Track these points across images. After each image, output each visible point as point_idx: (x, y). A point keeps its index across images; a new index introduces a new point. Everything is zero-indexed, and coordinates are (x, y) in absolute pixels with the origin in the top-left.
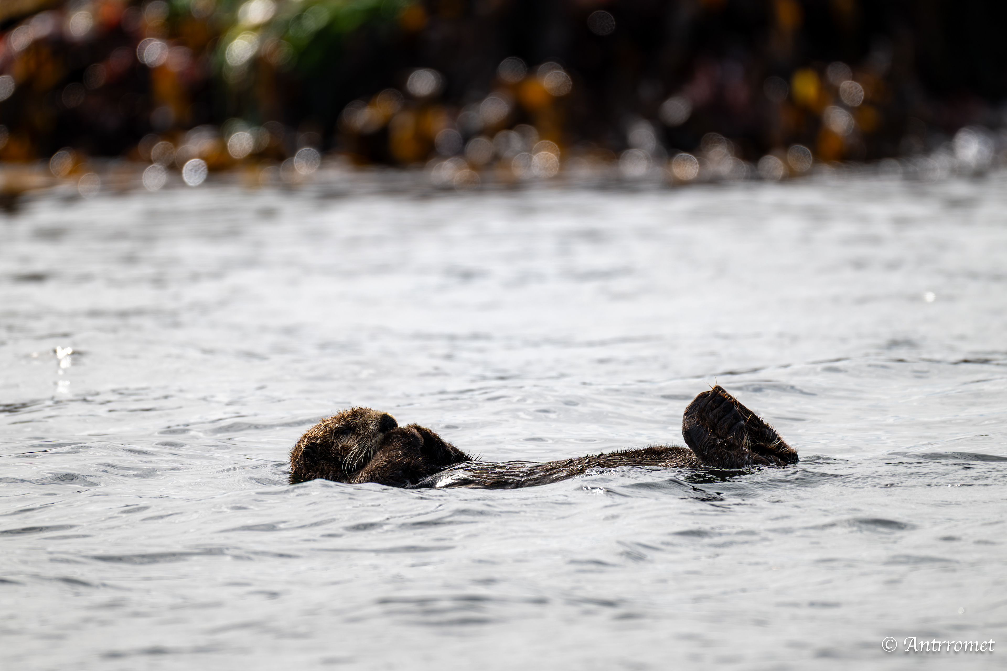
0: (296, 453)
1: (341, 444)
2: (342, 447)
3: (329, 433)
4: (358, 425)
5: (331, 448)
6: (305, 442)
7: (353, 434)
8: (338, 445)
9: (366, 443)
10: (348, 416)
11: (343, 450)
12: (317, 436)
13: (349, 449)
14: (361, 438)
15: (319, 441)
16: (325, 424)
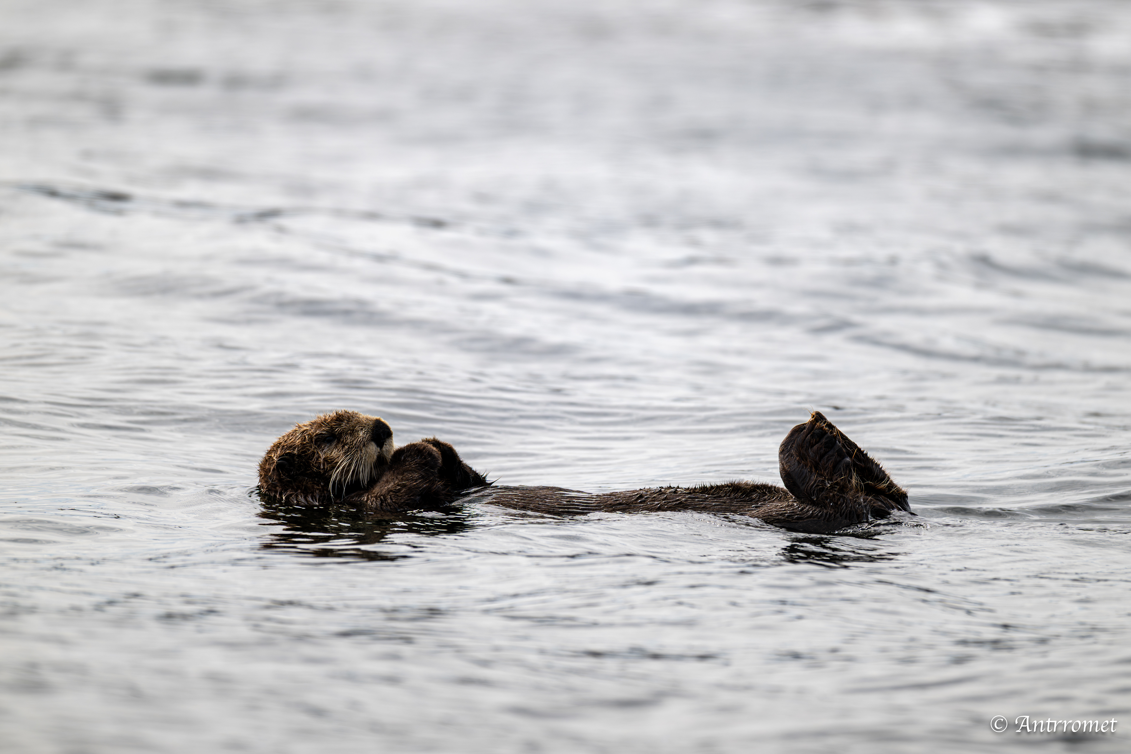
0: (267, 467)
1: (324, 455)
2: (325, 460)
3: (308, 441)
4: (344, 432)
5: (312, 459)
6: (279, 452)
7: (338, 443)
8: (319, 457)
9: (355, 454)
10: (332, 420)
11: (326, 463)
12: (294, 445)
13: (334, 461)
14: (349, 448)
15: (296, 452)
16: (302, 430)
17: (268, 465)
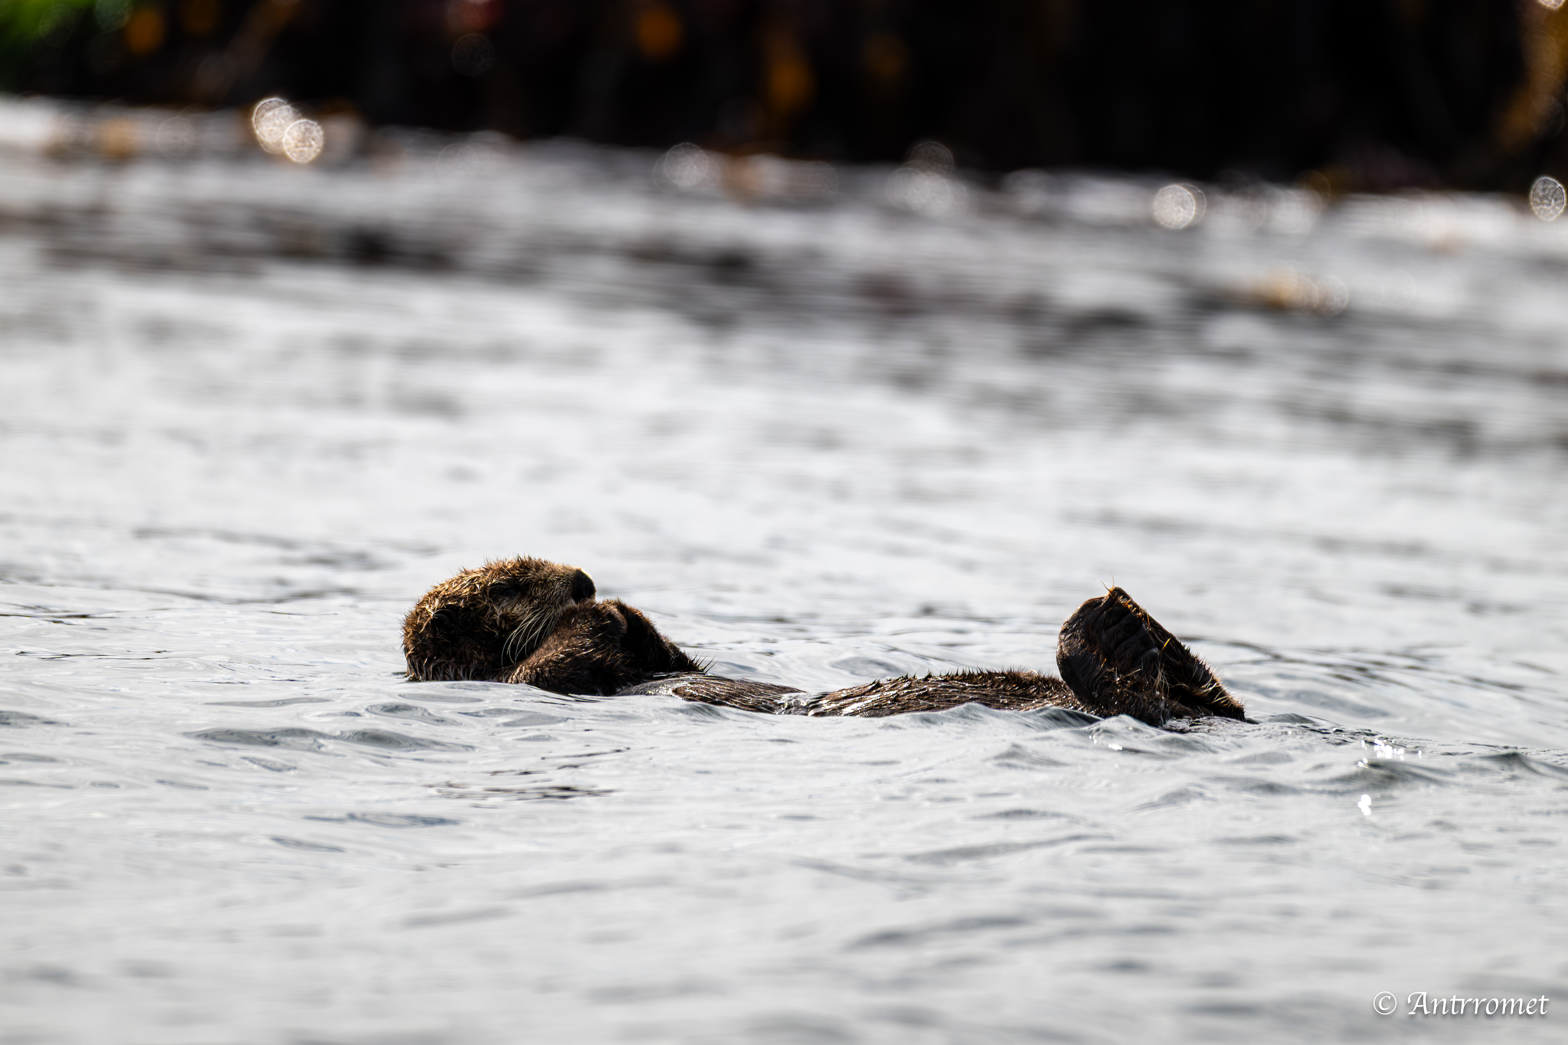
0: (417, 621)
1: (501, 611)
2: (503, 617)
3: (479, 592)
4: (532, 583)
5: (483, 616)
6: (436, 604)
7: (523, 596)
8: (494, 612)
9: (547, 611)
10: (513, 567)
11: (504, 622)
12: (459, 595)
13: (517, 619)
14: (539, 603)
15: (462, 604)
16: (471, 577)
17: (420, 619)
